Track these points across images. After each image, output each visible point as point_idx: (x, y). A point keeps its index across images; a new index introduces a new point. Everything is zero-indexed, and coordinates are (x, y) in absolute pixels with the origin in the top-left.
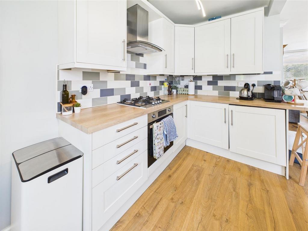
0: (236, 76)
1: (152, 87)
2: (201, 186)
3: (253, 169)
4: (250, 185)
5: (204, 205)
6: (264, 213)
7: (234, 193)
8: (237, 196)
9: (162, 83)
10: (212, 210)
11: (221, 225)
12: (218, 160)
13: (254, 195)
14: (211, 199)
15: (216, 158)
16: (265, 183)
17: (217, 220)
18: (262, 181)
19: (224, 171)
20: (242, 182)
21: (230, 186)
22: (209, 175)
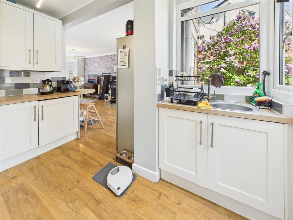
0: (31, 72)
2: (38, 193)
3: (60, 148)
4: (68, 156)
5: (58, 195)
6: (86, 159)
7: (66, 168)
8: (69, 167)
10: (65, 190)
11: (78, 187)
12: (28, 165)
13: (75, 158)
14: (57, 187)
15: (25, 165)
16: (73, 148)
17: (73, 189)
18: (71, 149)
19: (44, 166)
20: (63, 159)
21: (59, 168)
22: (35, 180)
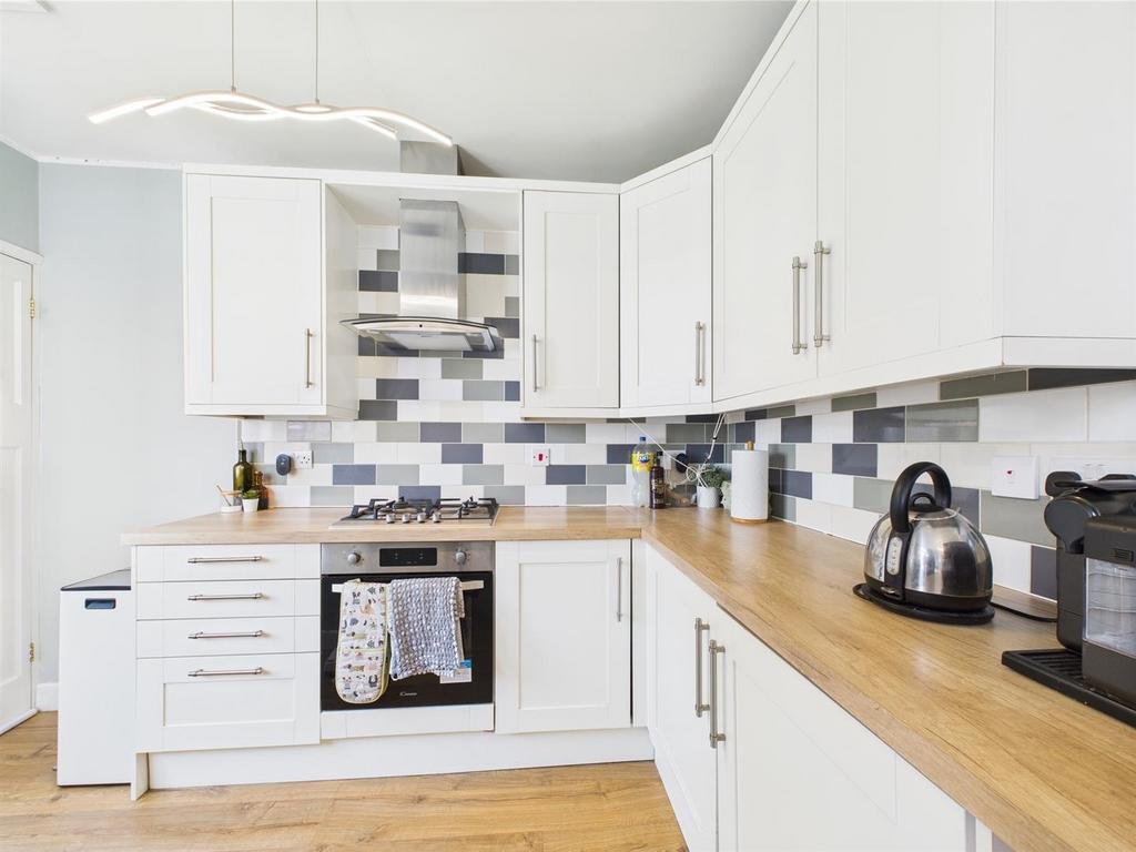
1: (550, 469)
9: (619, 454)
